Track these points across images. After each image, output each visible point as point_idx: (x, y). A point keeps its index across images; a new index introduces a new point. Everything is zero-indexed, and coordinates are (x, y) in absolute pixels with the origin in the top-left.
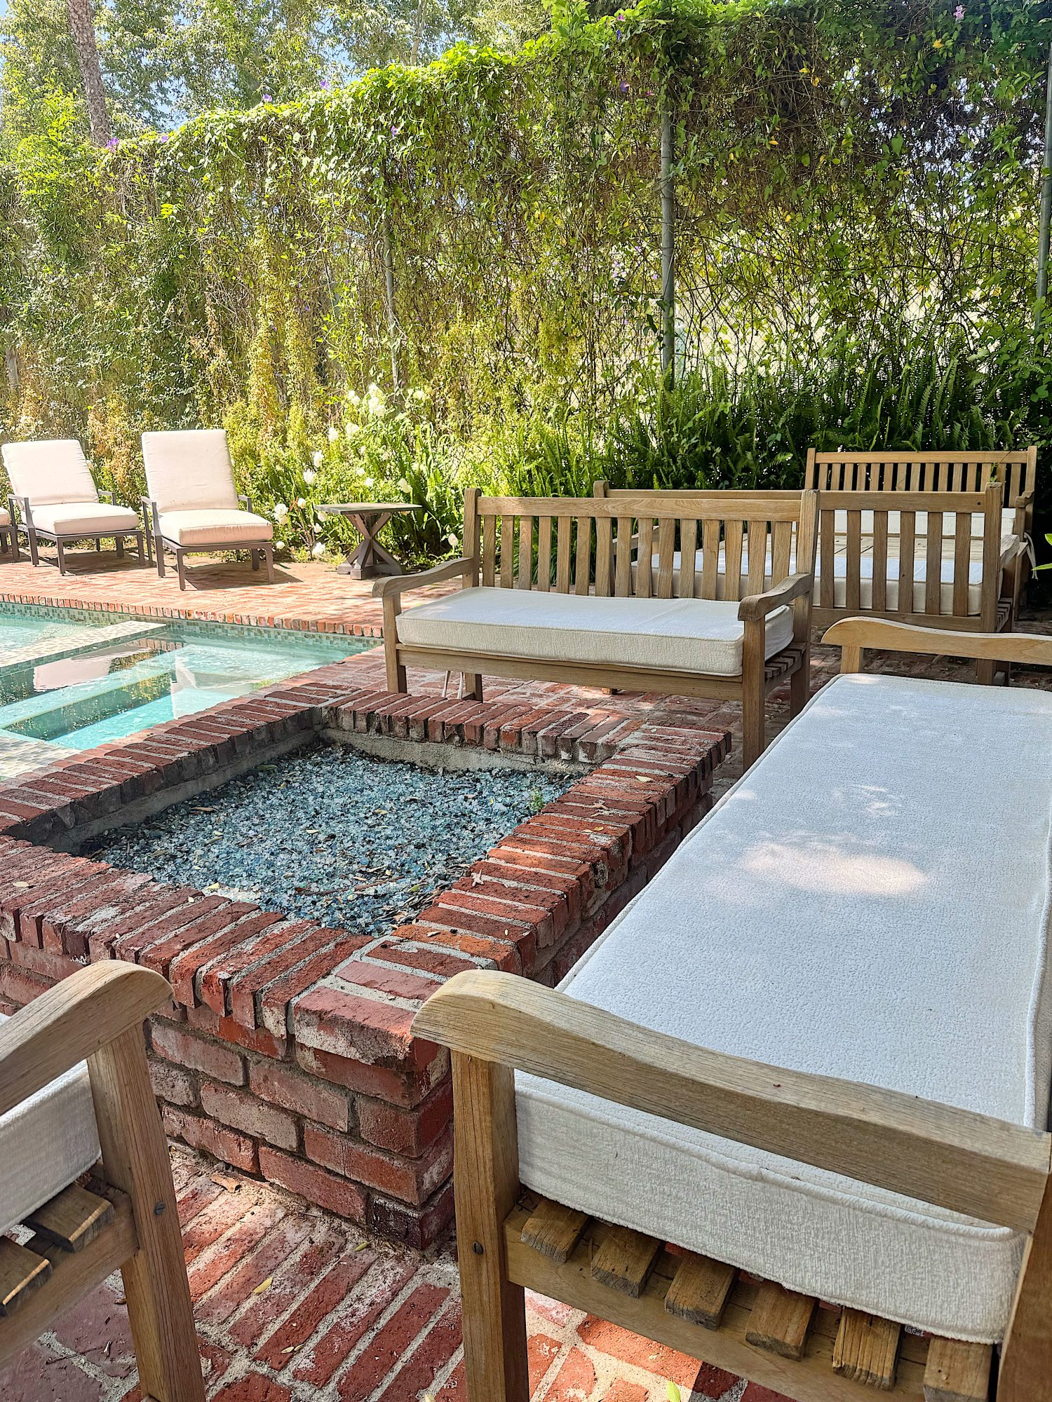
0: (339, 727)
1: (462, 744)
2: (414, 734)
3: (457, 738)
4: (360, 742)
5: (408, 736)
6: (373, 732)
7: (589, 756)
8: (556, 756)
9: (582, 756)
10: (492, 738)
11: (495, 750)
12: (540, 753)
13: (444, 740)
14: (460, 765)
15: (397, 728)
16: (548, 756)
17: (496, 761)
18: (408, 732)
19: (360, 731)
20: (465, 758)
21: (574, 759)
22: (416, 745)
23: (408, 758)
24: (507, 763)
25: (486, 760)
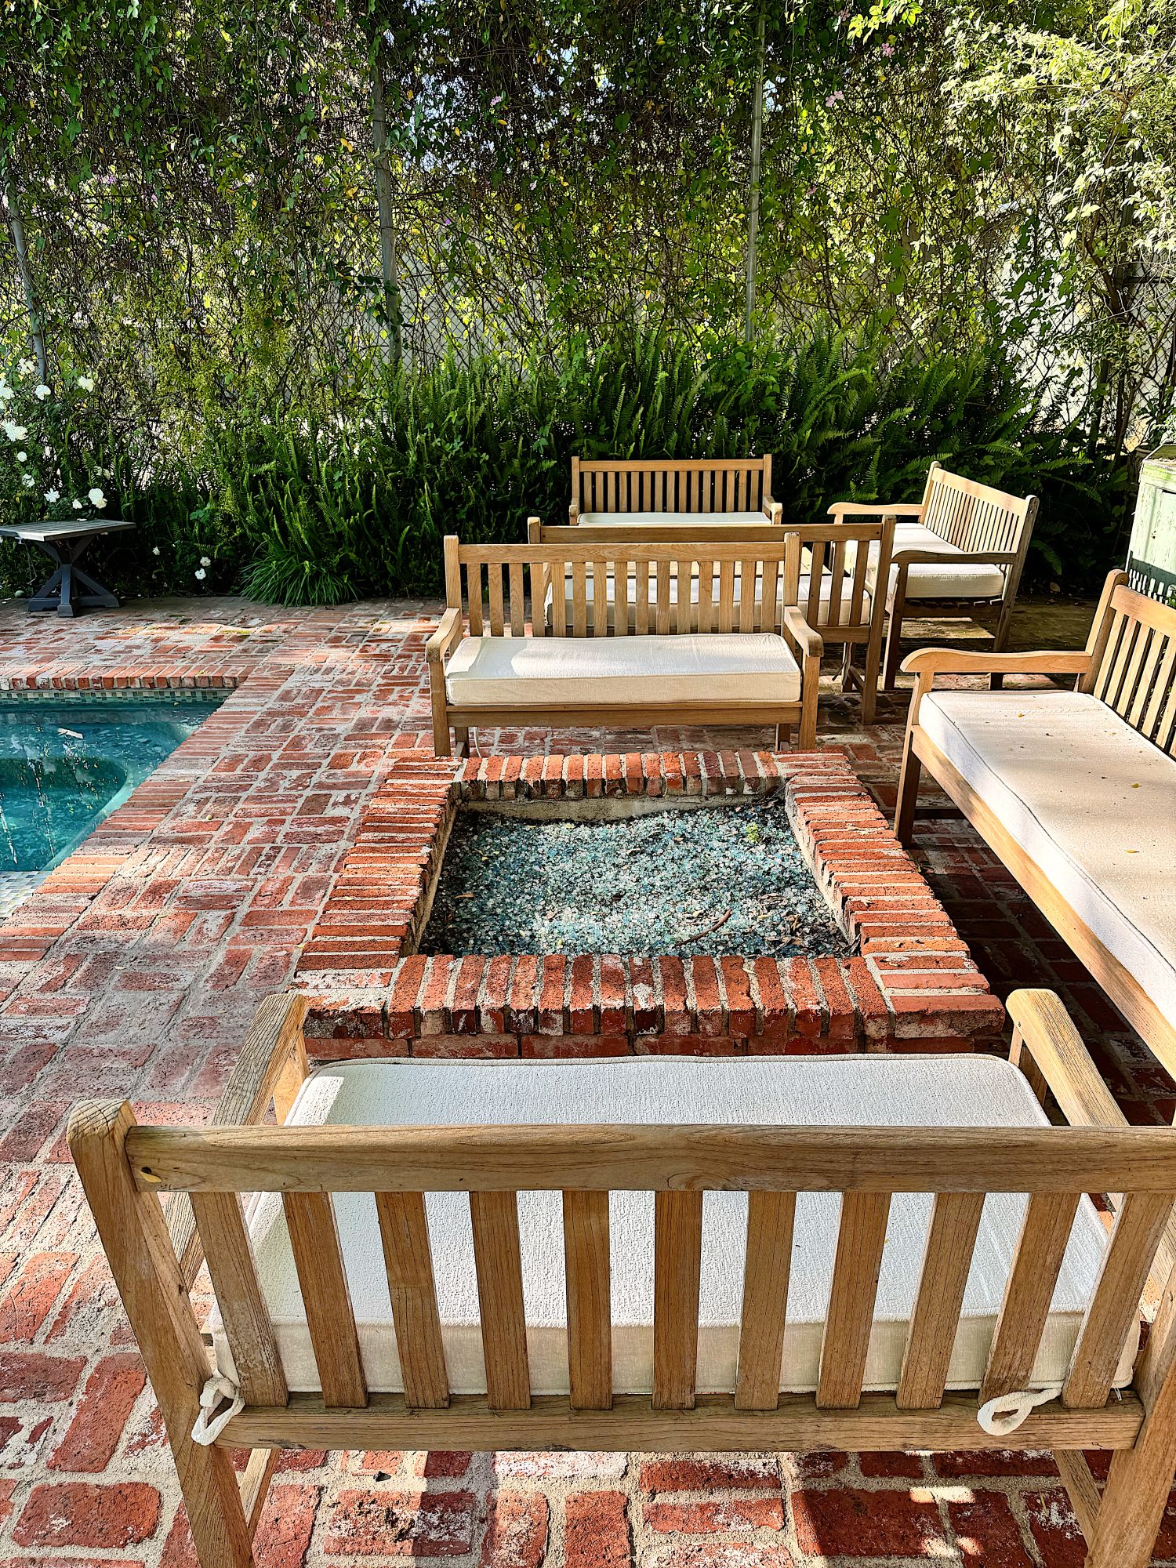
0: (483, 799)
1: (625, 795)
2: (570, 793)
3: (619, 791)
4: (508, 809)
5: (562, 796)
6: (521, 798)
7: (754, 789)
8: (720, 793)
9: (747, 790)
10: (657, 785)
11: (660, 796)
12: (704, 793)
13: (604, 795)
14: (623, 814)
15: (550, 791)
16: (713, 794)
17: (661, 805)
18: (563, 793)
19: (509, 799)
20: (625, 807)
21: (739, 793)
22: (572, 803)
23: (565, 816)
24: (672, 806)
25: (649, 806)
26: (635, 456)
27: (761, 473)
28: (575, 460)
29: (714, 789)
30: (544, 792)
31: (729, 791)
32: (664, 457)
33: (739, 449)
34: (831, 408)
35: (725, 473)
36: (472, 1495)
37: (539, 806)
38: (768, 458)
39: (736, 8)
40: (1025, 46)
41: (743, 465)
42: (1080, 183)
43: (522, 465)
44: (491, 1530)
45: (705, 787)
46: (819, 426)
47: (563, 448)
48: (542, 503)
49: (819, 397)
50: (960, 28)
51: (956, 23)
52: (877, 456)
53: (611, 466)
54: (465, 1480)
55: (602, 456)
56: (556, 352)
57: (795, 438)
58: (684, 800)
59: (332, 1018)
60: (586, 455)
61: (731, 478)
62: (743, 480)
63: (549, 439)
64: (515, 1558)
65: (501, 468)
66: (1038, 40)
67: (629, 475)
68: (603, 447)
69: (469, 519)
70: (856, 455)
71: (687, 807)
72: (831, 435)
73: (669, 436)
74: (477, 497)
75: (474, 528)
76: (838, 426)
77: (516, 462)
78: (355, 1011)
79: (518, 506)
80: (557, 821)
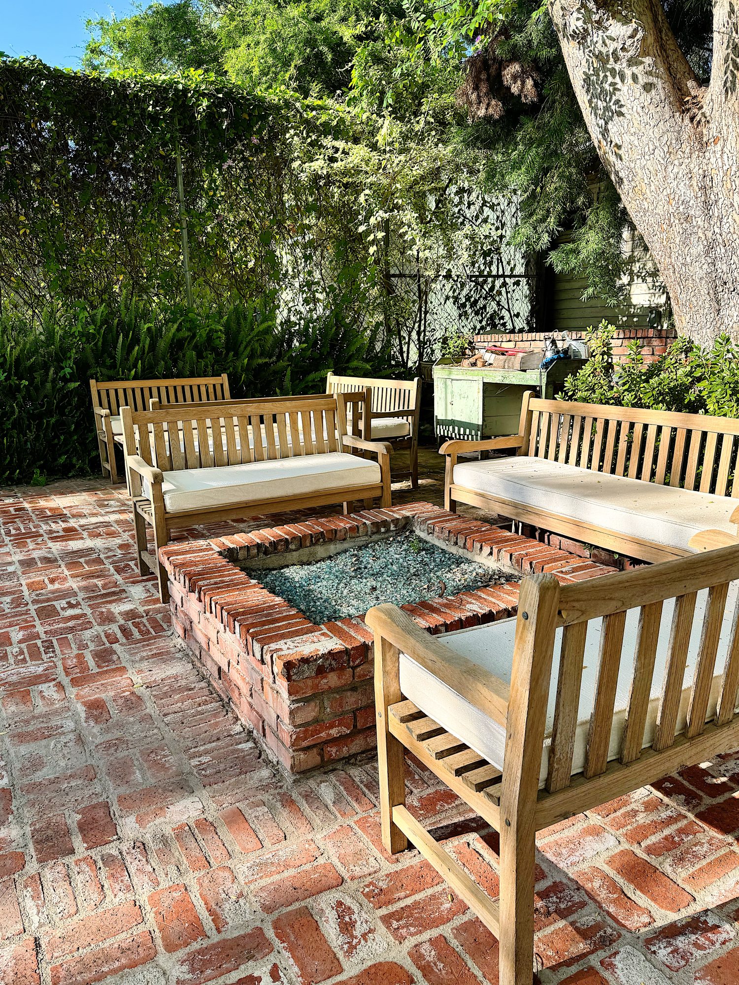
1: (325, 543)
2: (292, 547)
3: (321, 540)
4: (254, 564)
5: (287, 550)
6: (261, 555)
7: (396, 527)
8: (378, 532)
9: (392, 528)
10: (343, 533)
11: (344, 539)
12: (369, 533)
13: (312, 544)
14: (324, 555)
15: (279, 547)
16: (373, 533)
17: (346, 545)
18: (287, 547)
19: (253, 557)
20: (326, 550)
21: (388, 531)
22: (294, 553)
23: (290, 562)
24: (353, 544)
25: (340, 547)
26: (135, 378)
27: (222, 385)
28: (92, 382)
29: (375, 530)
30: (276, 548)
31: (383, 530)
32: (157, 378)
33: (205, 371)
34: (257, 345)
35: (199, 386)
36: (561, 882)
37: (274, 558)
38: (225, 376)
39: (163, 109)
40: (333, 147)
41: (211, 381)
42: (372, 220)
43: (53, 387)
44: (586, 891)
45: (369, 530)
46: (251, 357)
47: (83, 373)
48: (71, 412)
49: (248, 339)
50: (296, 134)
51: (292, 132)
52: (289, 373)
53: (120, 385)
54: (550, 878)
55: (111, 379)
56: (58, 314)
57: (238, 364)
58: (359, 539)
59: (316, 660)
60: (100, 378)
61: (203, 389)
62: (211, 390)
63: (71, 368)
64: (610, 895)
65: (37, 389)
66: (340, 144)
67: (133, 390)
68: (111, 373)
69: (13, 427)
70: (275, 372)
71: (361, 543)
72: (260, 361)
73: (157, 364)
74: (19, 412)
75: (18, 434)
76: (262, 355)
77: (49, 385)
78: (329, 652)
79: (52, 416)
80: (287, 566)
